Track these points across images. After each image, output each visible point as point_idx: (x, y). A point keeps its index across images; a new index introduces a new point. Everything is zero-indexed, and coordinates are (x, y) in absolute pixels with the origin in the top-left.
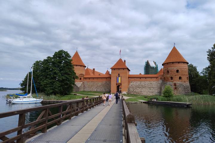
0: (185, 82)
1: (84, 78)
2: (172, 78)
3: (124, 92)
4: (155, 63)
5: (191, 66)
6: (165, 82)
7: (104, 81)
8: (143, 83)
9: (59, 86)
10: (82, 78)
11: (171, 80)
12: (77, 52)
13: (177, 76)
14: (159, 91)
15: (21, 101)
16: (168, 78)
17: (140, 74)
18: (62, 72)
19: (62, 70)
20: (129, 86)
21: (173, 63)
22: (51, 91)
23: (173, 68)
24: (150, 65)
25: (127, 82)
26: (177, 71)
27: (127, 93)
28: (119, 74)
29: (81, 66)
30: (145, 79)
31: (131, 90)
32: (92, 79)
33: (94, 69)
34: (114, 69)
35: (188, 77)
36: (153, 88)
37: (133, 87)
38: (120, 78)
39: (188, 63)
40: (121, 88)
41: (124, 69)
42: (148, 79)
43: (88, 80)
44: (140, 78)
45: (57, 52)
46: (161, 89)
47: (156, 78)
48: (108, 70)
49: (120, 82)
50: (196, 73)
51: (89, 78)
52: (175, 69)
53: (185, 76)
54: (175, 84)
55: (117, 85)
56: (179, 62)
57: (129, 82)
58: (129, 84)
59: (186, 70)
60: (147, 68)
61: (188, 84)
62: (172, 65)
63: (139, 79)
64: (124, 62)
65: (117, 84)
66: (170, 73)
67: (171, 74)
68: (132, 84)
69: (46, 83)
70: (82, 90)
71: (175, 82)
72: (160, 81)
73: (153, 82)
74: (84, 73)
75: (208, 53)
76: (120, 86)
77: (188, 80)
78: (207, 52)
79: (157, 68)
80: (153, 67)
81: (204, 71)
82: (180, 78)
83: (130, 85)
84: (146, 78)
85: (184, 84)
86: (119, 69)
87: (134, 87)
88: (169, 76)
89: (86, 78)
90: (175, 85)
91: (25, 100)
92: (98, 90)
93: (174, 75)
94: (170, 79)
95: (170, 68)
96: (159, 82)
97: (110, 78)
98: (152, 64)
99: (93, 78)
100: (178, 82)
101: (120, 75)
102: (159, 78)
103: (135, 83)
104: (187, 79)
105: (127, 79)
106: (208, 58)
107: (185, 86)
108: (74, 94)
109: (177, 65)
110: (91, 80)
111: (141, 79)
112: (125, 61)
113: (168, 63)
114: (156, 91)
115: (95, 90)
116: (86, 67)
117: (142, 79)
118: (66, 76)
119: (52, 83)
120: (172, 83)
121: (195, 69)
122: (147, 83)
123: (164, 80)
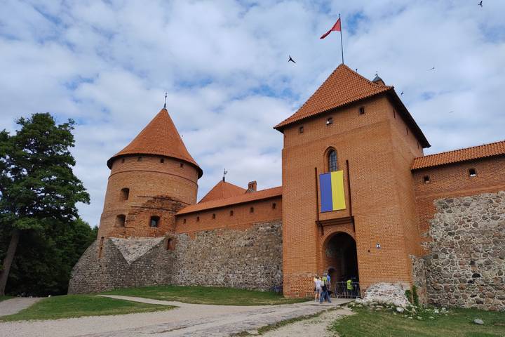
1: (178, 216)
3: (386, 287)
12: (164, 111)
20: (429, 238)
27: (412, 295)
28: (331, 152)
31: (456, 267)
34: (301, 127)
37: (467, 248)
38: (337, 178)
43: (191, 225)
49: (339, 202)
55: (329, 232)
57: (422, 212)
58: (425, 225)
65: (321, 225)
68: (448, 218)
83: (439, 233)
87: (477, 241)
99: (213, 213)
101: (341, 157)
105: (404, 180)
110: (204, 223)
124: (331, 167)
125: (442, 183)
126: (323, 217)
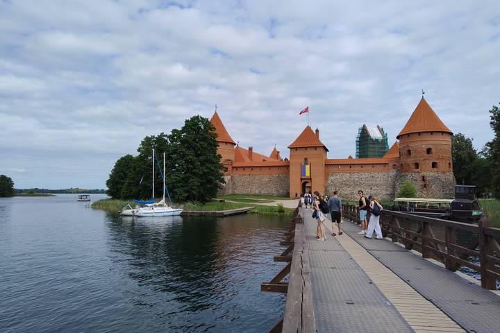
0: (444, 172)
1: (233, 167)
2: (417, 165)
4: (381, 130)
5: (460, 138)
6: (403, 174)
7: (275, 174)
8: (355, 177)
9: (198, 186)
10: (230, 168)
11: (415, 170)
12: (216, 113)
13: (426, 161)
14: (389, 193)
15: (152, 211)
16: (408, 165)
17: (350, 157)
18: (201, 158)
19: (201, 155)
20: (327, 183)
21: (419, 134)
22: (186, 195)
23: (419, 144)
24: (368, 136)
25: (324, 174)
26: (429, 151)
28: (306, 159)
29: (226, 143)
30: (360, 168)
32: (250, 169)
33: (251, 149)
34: (296, 149)
35: (451, 162)
36: (377, 185)
37: (335, 185)
38: (307, 167)
39: (451, 134)
40: (310, 187)
41: (316, 148)
42: (365, 168)
43: (241, 171)
44: (350, 165)
45: (190, 119)
46: (394, 187)
47: (382, 166)
48: (275, 149)
49: (308, 174)
50: (469, 153)
51: (244, 168)
52: (424, 146)
53: (444, 161)
54: (423, 177)
55: (303, 181)
56: (432, 133)
57: (327, 175)
58: (326, 179)
59: (446, 147)
60: (363, 143)
61: (450, 176)
62: (418, 138)
63: (347, 168)
64: (315, 132)
65: (301, 179)
66: (413, 155)
67: (415, 157)
68: (332, 178)
69: (176, 179)
70: (230, 192)
71: (423, 173)
72: (393, 173)
73: (376, 175)
74: (232, 157)
75: (492, 115)
76: (307, 182)
77: (451, 169)
78: (490, 112)
79: (384, 141)
80: (377, 140)
81: (486, 149)
82: (434, 165)
83: (329, 182)
84: (362, 165)
85: (443, 177)
86: (306, 148)
87: (338, 184)
88: (410, 161)
89: (237, 168)
90: (424, 179)
91: (157, 210)
92: (263, 192)
93: (422, 159)
94: (413, 167)
95: (412, 145)
96: (391, 174)
97: (288, 167)
98: (374, 134)
99: (252, 168)
100: (430, 174)
101: (309, 161)
102: (391, 164)
103: (338, 177)
104: (450, 167)
105: (323, 168)
106: (491, 123)
107: (444, 180)
108: (221, 201)
109: (428, 138)
110: (247, 171)
111: (352, 169)
112: (317, 131)
113: (408, 135)
114: (385, 193)
115: (257, 192)
116: (235, 144)
117: (355, 169)
118: (209, 165)
119: (186, 180)
120: (416, 176)
121: (468, 144)
122: (364, 176)
123: (401, 168)
124: (306, 164)
125: (331, 169)
126: (303, 177)
